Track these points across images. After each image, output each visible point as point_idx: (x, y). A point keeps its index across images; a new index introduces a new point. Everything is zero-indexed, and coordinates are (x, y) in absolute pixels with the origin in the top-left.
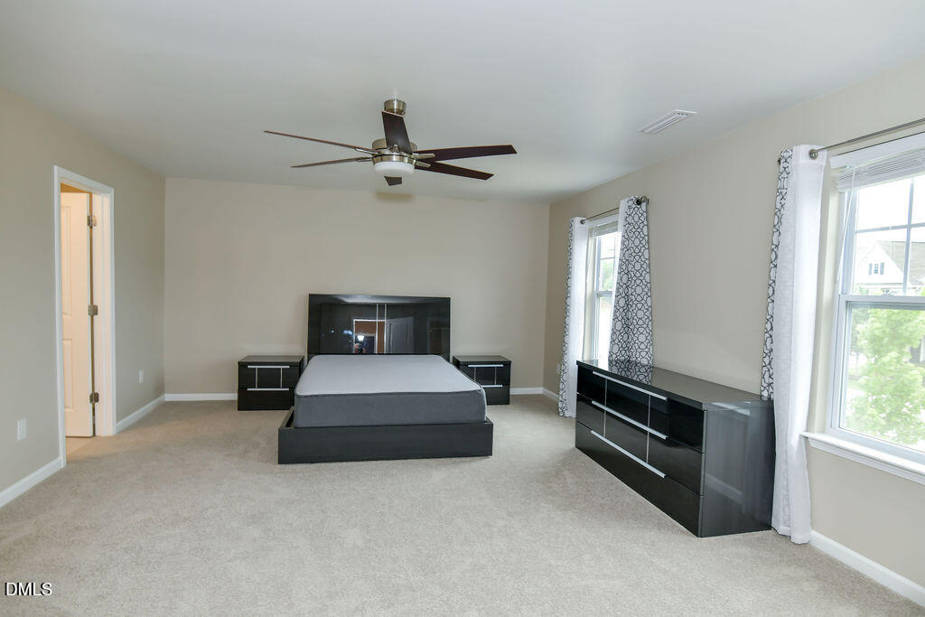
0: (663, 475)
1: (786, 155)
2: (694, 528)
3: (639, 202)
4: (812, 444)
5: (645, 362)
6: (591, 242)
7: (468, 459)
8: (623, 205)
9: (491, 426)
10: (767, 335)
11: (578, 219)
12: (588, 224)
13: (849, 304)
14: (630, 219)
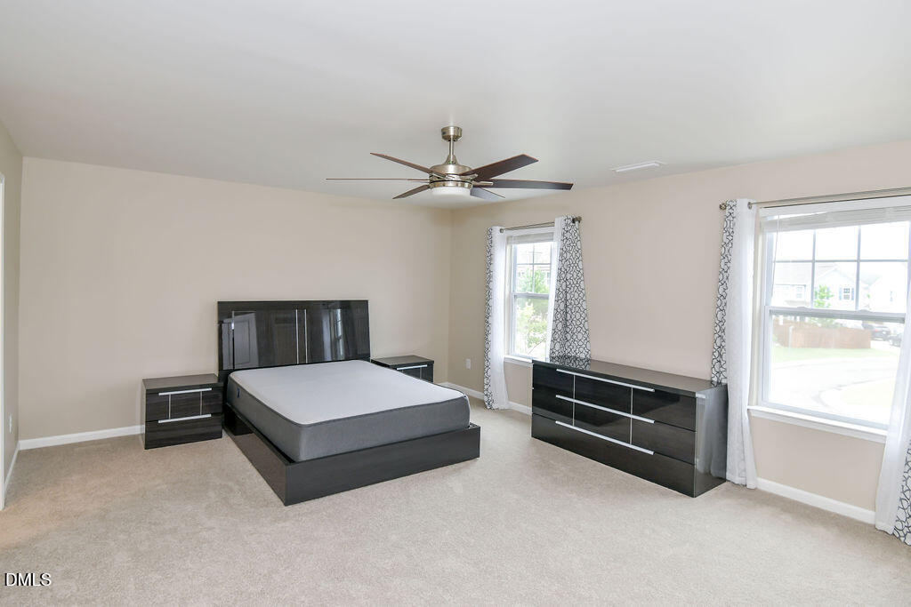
0: (652, 453)
1: (731, 204)
2: (690, 493)
3: (574, 221)
4: (753, 414)
5: (583, 356)
6: (508, 248)
7: (462, 464)
8: (559, 223)
9: (477, 430)
10: (717, 335)
11: (498, 228)
12: (507, 233)
13: (771, 312)
14: (568, 235)
